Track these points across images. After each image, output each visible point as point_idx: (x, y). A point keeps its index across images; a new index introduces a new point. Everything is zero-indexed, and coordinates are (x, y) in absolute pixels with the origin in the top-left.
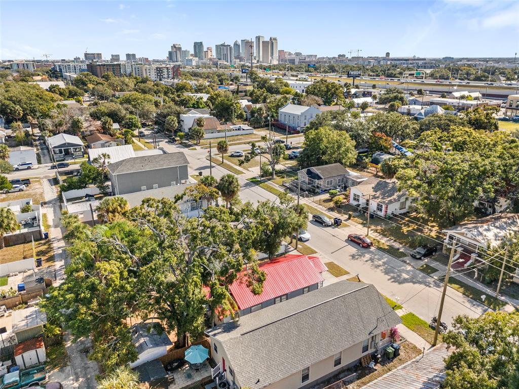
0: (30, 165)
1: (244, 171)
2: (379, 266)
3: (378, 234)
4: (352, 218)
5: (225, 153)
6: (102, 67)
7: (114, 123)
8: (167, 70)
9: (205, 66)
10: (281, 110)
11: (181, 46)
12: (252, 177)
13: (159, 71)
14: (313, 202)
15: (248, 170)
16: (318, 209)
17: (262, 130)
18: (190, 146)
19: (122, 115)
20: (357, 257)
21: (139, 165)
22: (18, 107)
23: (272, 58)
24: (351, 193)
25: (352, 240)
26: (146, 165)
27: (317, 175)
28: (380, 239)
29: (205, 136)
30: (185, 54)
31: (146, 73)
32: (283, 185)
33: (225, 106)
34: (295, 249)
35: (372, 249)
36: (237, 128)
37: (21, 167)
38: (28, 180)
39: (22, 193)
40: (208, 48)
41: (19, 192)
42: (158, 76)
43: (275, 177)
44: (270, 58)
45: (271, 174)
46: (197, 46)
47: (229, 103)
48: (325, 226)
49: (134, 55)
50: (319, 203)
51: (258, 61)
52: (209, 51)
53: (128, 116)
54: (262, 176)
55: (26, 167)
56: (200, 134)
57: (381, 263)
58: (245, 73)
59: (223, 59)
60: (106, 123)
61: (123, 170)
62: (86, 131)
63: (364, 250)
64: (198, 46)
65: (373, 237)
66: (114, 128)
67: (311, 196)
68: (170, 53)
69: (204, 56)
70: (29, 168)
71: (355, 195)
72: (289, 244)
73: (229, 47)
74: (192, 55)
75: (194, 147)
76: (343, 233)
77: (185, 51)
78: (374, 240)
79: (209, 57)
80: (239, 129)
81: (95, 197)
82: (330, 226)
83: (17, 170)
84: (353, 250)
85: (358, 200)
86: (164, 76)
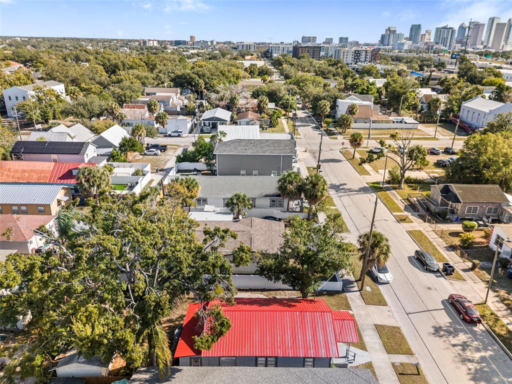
0: (180, 134)
1: (371, 173)
2: (470, 361)
3: (505, 307)
4: (477, 270)
5: (358, 148)
6: (304, 49)
7: (269, 102)
8: (365, 54)
9: (418, 51)
10: (465, 105)
11: (396, 29)
12: (376, 181)
13: (357, 54)
14: (433, 231)
15: (377, 172)
16: (435, 243)
17: (431, 126)
18: (334, 134)
19: (281, 95)
20: (442, 333)
21: (242, 147)
22: (201, 81)
23: (506, 43)
24: (493, 232)
25: (452, 304)
26: (248, 149)
27: (456, 196)
28: (503, 316)
29: (353, 125)
30: (398, 38)
31: (344, 56)
32: (408, 199)
33: (396, 94)
34: (360, 291)
35: (479, 328)
36: (399, 120)
37: (173, 134)
38: (166, 146)
39: (155, 157)
40: (427, 31)
41: (153, 156)
42: (355, 59)
43: (403, 185)
44: (503, 43)
45: (399, 183)
46: (414, 29)
47: (402, 91)
48: (427, 269)
49: (347, 39)
50: (441, 235)
51: (485, 47)
52: (427, 34)
53: (287, 97)
54: (388, 182)
55: (176, 134)
56: (347, 122)
57: (477, 356)
58: (455, 58)
59: (441, 44)
60: (262, 101)
61: (225, 151)
62: (242, 108)
63: (463, 326)
64: (416, 29)
65: (493, 309)
66: (269, 107)
67: (433, 223)
68: (383, 37)
69: (420, 40)
70: (179, 136)
71: (498, 237)
72: (356, 281)
73: (451, 30)
74: (406, 39)
75: (336, 136)
76: (447, 287)
77: (399, 34)
78: (492, 314)
79: (426, 41)
80: (401, 122)
81: (202, 172)
82: (433, 272)
83: (170, 136)
84: (444, 319)
85: (501, 245)
86: (361, 59)
